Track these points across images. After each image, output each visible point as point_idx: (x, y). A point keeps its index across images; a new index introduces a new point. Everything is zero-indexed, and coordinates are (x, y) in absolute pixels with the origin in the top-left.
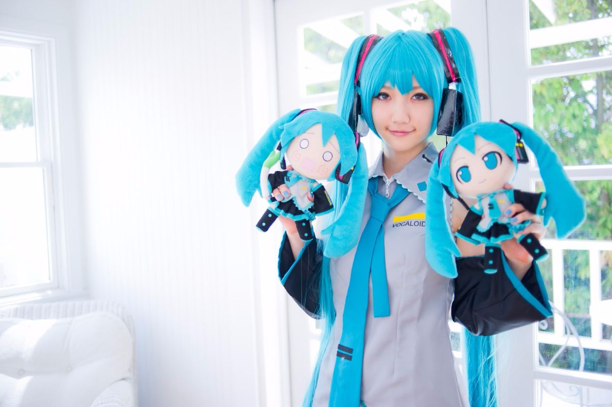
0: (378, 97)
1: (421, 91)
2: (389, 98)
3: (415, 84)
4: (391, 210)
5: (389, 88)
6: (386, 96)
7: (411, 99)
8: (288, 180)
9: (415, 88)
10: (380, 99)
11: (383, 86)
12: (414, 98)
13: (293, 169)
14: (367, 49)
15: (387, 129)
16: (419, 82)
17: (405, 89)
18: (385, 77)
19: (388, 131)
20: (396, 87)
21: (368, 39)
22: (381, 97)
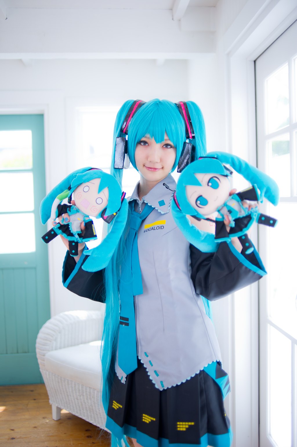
0: (140, 142)
1: (169, 142)
2: (147, 145)
3: (166, 137)
4: (143, 221)
5: (149, 138)
6: (145, 143)
7: (163, 147)
8: (70, 211)
9: (165, 140)
10: (141, 145)
11: (144, 136)
12: (164, 146)
13: (75, 205)
15: (144, 166)
19: (145, 167)
20: (153, 138)
21: (135, 102)
22: (142, 144)
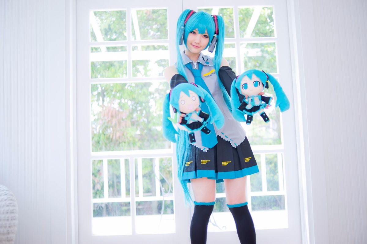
0: (191, 32)
1: (207, 34)
3: (206, 32)
5: (197, 30)
6: (194, 33)
7: (203, 36)
9: (206, 33)
11: (195, 29)
14: (190, 14)
16: (207, 31)
17: (201, 32)
18: (196, 26)
19: (191, 45)
20: (199, 31)
21: (191, 11)
22: (192, 33)
